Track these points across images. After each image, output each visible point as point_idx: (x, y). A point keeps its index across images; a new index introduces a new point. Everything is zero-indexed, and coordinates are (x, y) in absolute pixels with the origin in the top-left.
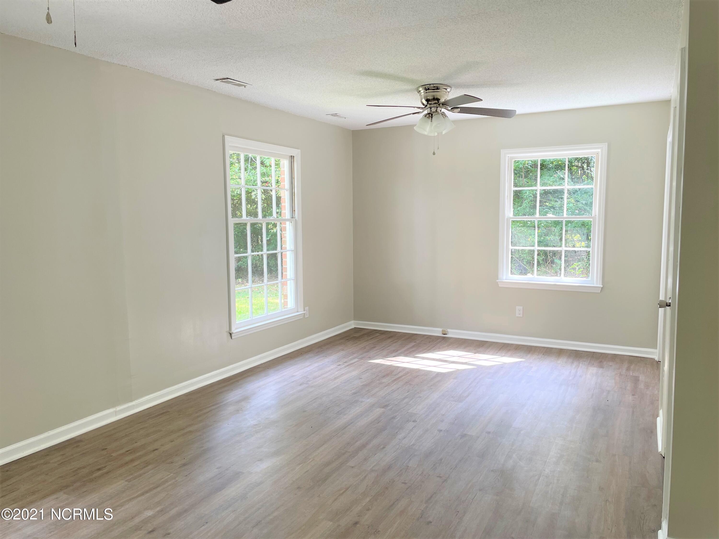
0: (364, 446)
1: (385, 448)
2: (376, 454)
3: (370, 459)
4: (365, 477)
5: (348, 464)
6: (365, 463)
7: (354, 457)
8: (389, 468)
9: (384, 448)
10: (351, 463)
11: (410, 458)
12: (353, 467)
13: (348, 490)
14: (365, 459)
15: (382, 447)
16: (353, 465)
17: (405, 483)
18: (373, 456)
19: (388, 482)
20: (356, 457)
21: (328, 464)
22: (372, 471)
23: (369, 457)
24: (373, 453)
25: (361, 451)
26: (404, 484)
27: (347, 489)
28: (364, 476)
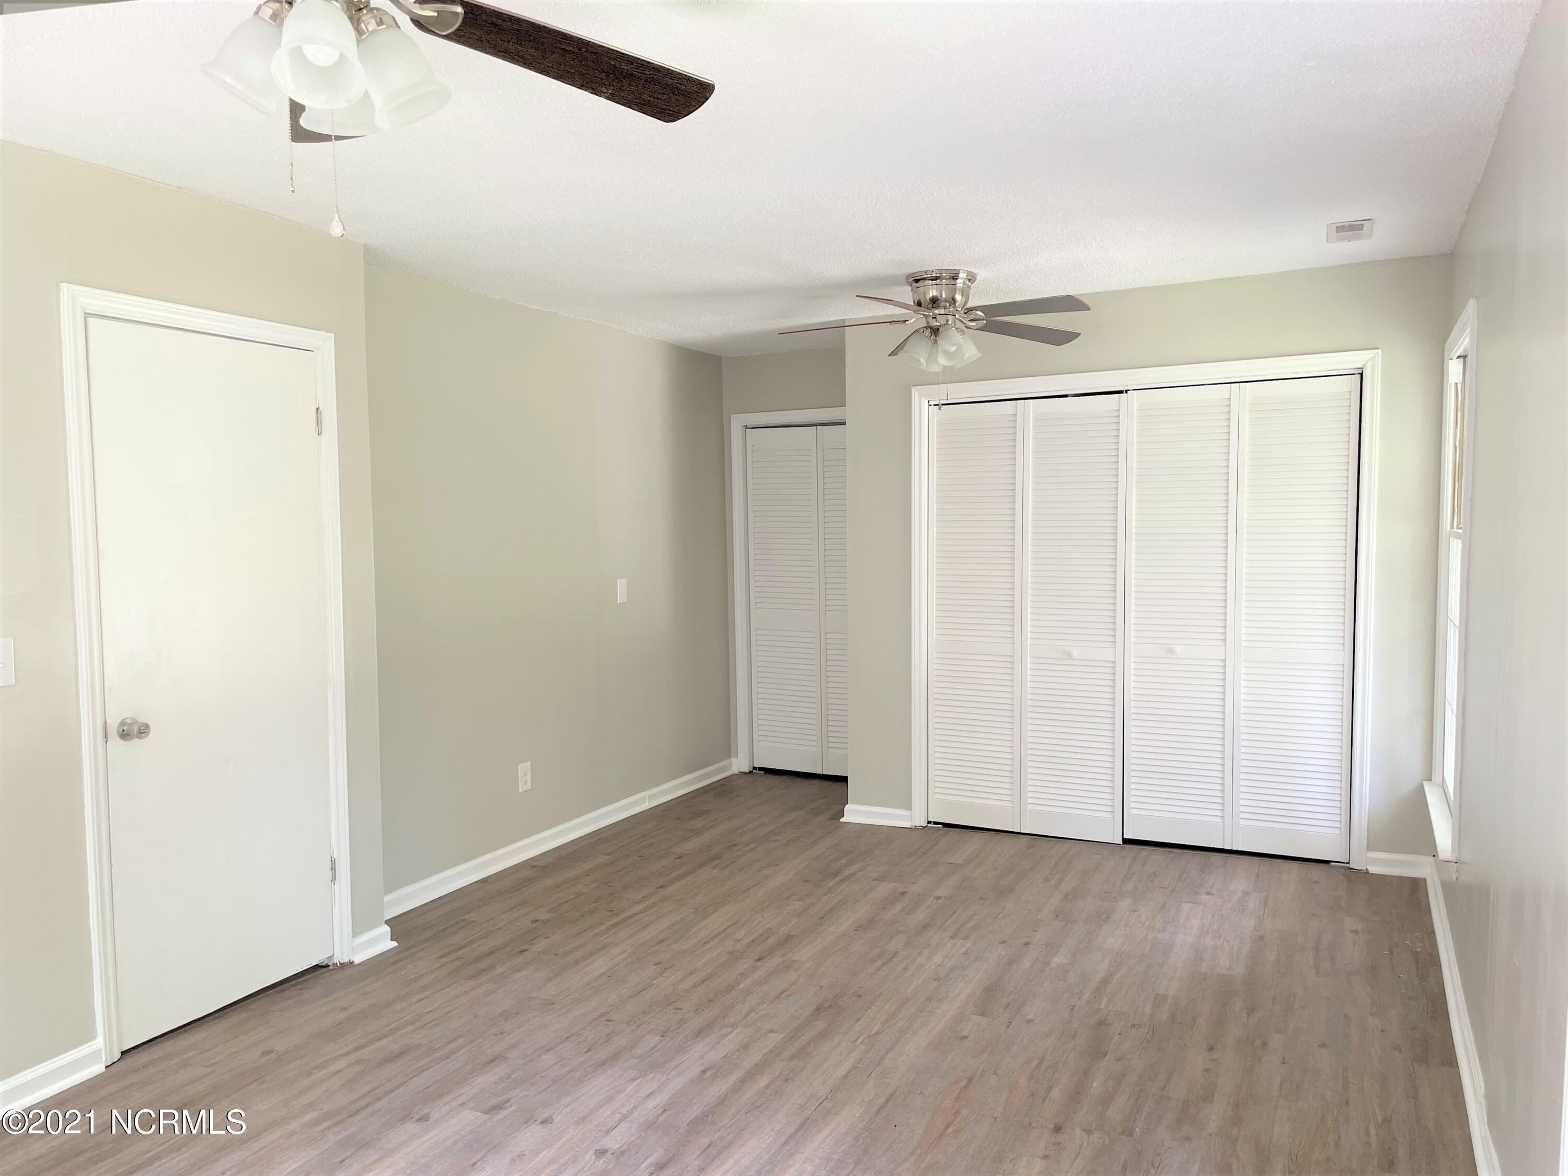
0: (751, 1075)
1: (702, 1072)
2: (724, 1057)
3: (737, 1048)
4: (745, 1017)
5: (782, 1036)
6: (747, 1039)
7: (771, 1051)
8: (699, 1033)
9: (704, 1072)
10: (775, 1038)
11: (652, 1052)
12: (772, 1031)
13: (775, 996)
14: (746, 1046)
15: (708, 1074)
16: (771, 1034)
17: (678, 1009)
18: (729, 1054)
19: (705, 1009)
20: (765, 1051)
21: (822, 1036)
22: (733, 1026)
23: (737, 1051)
24: (730, 1059)
25: (757, 1064)
26: (679, 1007)
27: (778, 997)
28: (749, 1018)
